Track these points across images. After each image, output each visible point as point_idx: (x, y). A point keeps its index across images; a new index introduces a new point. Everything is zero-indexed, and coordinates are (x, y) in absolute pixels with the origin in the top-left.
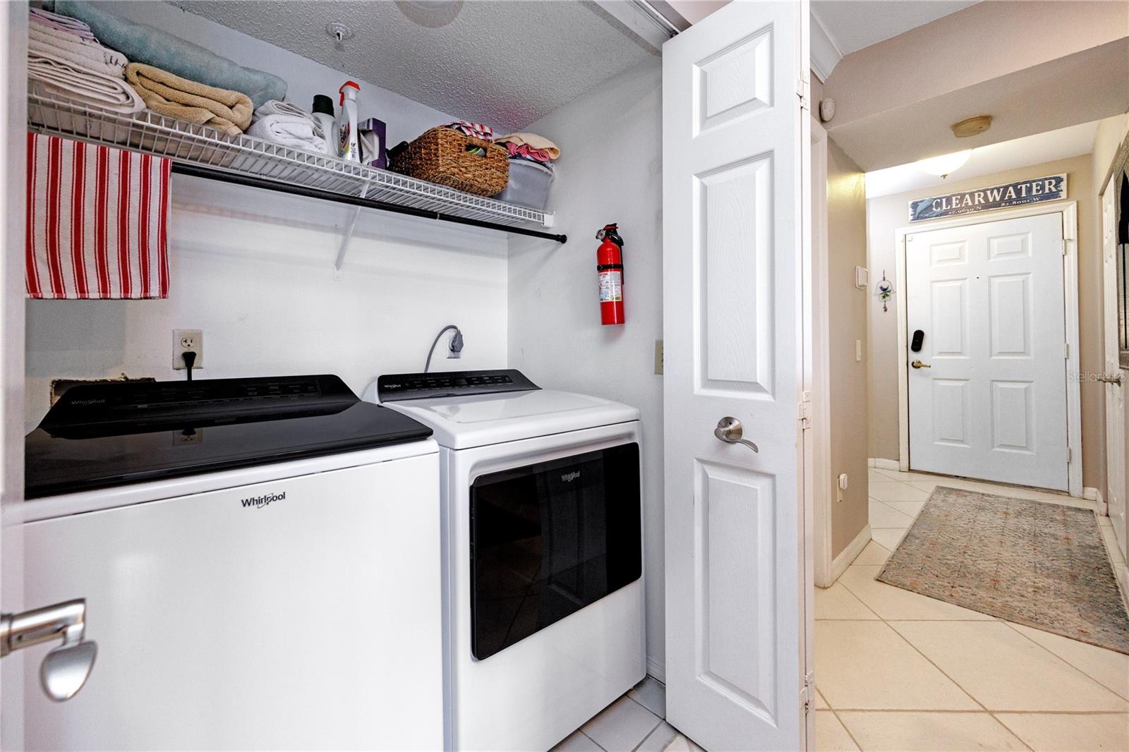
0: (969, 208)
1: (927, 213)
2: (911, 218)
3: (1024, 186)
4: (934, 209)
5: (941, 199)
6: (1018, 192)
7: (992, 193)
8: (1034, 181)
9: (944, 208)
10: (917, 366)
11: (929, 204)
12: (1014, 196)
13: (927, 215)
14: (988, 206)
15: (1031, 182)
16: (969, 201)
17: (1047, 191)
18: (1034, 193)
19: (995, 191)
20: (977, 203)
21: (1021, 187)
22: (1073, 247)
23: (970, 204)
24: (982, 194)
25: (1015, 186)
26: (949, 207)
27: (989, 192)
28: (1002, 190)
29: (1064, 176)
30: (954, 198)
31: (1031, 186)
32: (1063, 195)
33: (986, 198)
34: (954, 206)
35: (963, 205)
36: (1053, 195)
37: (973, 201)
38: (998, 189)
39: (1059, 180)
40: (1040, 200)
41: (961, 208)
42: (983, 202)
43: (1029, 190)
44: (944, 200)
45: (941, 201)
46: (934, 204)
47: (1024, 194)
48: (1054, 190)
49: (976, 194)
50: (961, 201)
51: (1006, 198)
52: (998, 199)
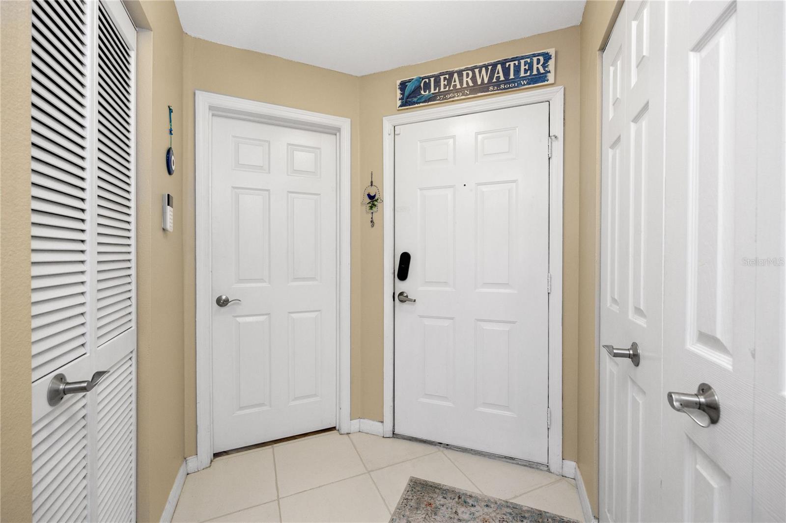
0: (458, 91)
1: (416, 97)
2: (399, 103)
3: (512, 64)
4: (422, 92)
5: (429, 78)
7: (480, 72)
8: (523, 58)
9: (432, 91)
10: (402, 297)
11: (417, 84)
12: (502, 78)
13: (415, 100)
14: (479, 89)
15: (518, 59)
16: (457, 82)
17: (535, 72)
18: (522, 74)
19: (484, 69)
20: (465, 85)
21: (509, 65)
22: (558, 148)
23: (458, 86)
24: (471, 74)
25: (503, 63)
26: (437, 91)
27: (477, 71)
28: (490, 68)
29: (552, 51)
30: (442, 77)
31: (520, 63)
32: (551, 77)
33: (474, 79)
34: (442, 90)
35: (451, 88)
36: (539, 79)
37: (461, 82)
38: (486, 67)
39: (547, 57)
40: (528, 84)
41: (449, 92)
42: (471, 84)
43: (517, 69)
44: (432, 79)
45: (430, 81)
46: (422, 85)
47: (512, 76)
48: (542, 71)
49: (465, 73)
50: (449, 81)
51: (494, 80)
52: (486, 81)
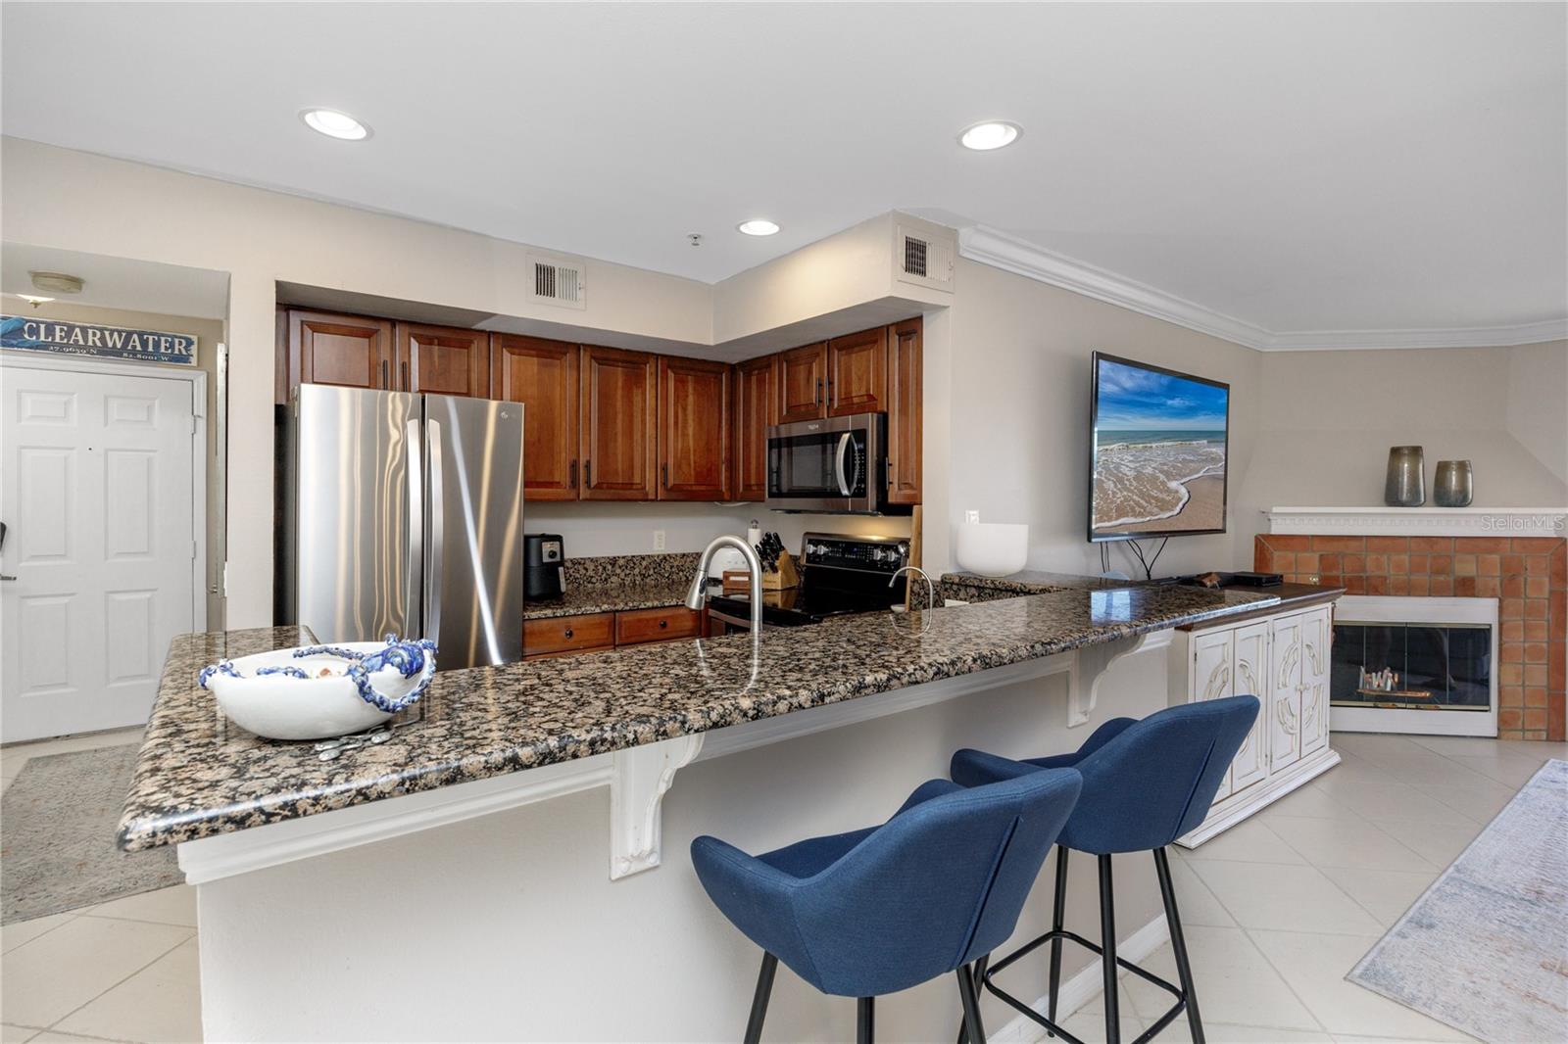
0: (81, 347)
1: (14, 339)
3: (151, 338)
4: (26, 336)
5: (37, 323)
6: (144, 344)
7: (111, 335)
8: (163, 335)
9: (42, 338)
11: (17, 325)
12: (139, 348)
13: (15, 342)
14: (105, 351)
15: (159, 335)
16: (80, 338)
17: (177, 352)
18: (163, 350)
19: (116, 334)
20: (90, 343)
21: (148, 338)
22: (202, 424)
23: (81, 342)
24: (98, 334)
25: (141, 335)
26: (50, 340)
27: (107, 333)
28: (124, 334)
29: (195, 338)
30: (58, 328)
31: (159, 340)
32: (194, 361)
33: (103, 339)
34: (57, 340)
35: (71, 342)
36: (181, 359)
37: (85, 339)
38: (120, 333)
39: (190, 343)
40: (169, 361)
41: (68, 345)
42: (99, 344)
43: (157, 345)
44: (42, 326)
45: (38, 327)
46: (26, 328)
47: (150, 349)
48: (184, 353)
49: (90, 331)
50: (68, 334)
51: (129, 348)
52: (119, 346)
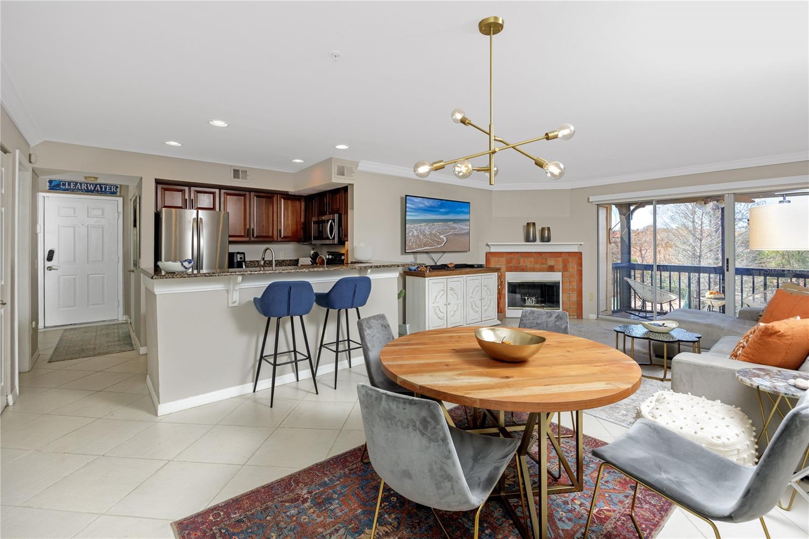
0: (80, 190)
1: (57, 188)
2: (48, 188)
3: (104, 186)
4: (61, 186)
5: (65, 182)
6: (101, 188)
7: (90, 185)
8: (108, 185)
9: (67, 187)
10: (50, 268)
11: (58, 183)
12: (99, 190)
14: (88, 191)
15: (106, 185)
16: (79, 187)
17: (112, 191)
18: (108, 190)
19: (91, 185)
20: (83, 188)
21: (102, 186)
22: (121, 215)
23: (80, 188)
24: (86, 185)
25: (100, 185)
26: (69, 187)
27: (88, 185)
28: (94, 185)
29: (119, 186)
30: (72, 183)
32: (118, 194)
33: (87, 187)
34: (72, 188)
36: (113, 193)
37: (81, 187)
39: (117, 187)
40: (110, 194)
41: (75, 189)
42: (86, 188)
43: (106, 188)
44: (67, 183)
46: (61, 184)
47: (103, 190)
48: (115, 191)
49: (83, 184)
50: (76, 185)
51: (96, 190)
52: (93, 189)
